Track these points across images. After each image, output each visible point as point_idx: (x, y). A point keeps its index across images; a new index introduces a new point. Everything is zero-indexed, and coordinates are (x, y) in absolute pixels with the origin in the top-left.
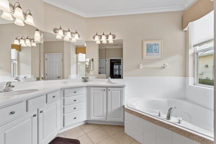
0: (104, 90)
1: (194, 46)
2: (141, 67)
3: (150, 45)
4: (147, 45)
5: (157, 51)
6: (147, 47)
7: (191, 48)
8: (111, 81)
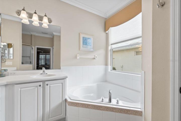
0: (40, 86)
1: (111, 44)
2: (78, 58)
3: (85, 38)
4: (83, 37)
5: (90, 44)
6: (83, 39)
7: (109, 46)
8: (46, 73)
